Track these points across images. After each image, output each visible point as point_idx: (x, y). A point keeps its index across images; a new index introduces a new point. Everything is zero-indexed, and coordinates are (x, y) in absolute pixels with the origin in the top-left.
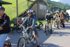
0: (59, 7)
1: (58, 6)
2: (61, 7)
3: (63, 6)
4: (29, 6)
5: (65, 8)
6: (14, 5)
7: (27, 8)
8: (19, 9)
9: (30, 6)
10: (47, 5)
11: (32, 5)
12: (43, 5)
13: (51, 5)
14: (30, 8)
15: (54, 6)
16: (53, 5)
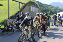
0: (50, 10)
1: (49, 8)
2: (52, 10)
3: (54, 9)
4: (20, 8)
5: (56, 10)
6: (6, 6)
7: (18, 10)
8: (10, 11)
9: (22, 8)
10: (38, 7)
11: (24, 7)
12: (35, 7)
13: (42, 7)
14: (22, 10)
15: (46, 8)
16: (44, 7)
